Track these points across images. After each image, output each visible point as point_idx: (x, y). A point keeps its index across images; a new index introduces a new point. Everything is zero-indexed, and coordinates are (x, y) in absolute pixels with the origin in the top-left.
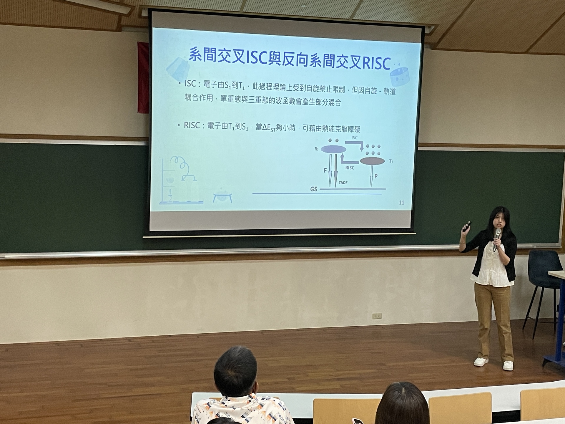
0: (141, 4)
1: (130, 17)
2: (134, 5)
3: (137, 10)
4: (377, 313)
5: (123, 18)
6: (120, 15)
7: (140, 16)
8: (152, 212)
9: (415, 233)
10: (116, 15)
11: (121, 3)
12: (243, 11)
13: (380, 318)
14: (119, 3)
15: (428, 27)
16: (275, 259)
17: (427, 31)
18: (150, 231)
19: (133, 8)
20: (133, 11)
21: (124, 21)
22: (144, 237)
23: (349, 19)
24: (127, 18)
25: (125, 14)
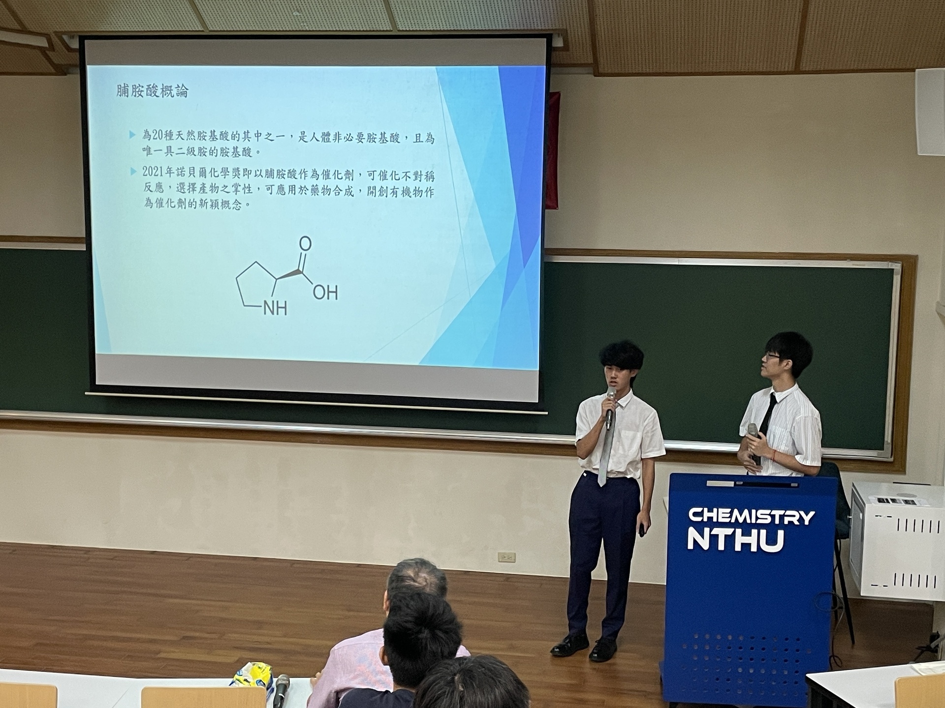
1: (56, 50)
2: (46, 33)
3: (56, 40)
4: (507, 552)
6: (41, 50)
7: (67, 49)
8: (98, 354)
9: (547, 413)
10: (38, 52)
12: (210, 29)
13: (514, 561)
14: (23, 31)
16: (318, 442)
18: (97, 384)
19: (48, 37)
20: (54, 44)
21: (55, 58)
22: (86, 393)
23: (392, 31)
24: (55, 53)
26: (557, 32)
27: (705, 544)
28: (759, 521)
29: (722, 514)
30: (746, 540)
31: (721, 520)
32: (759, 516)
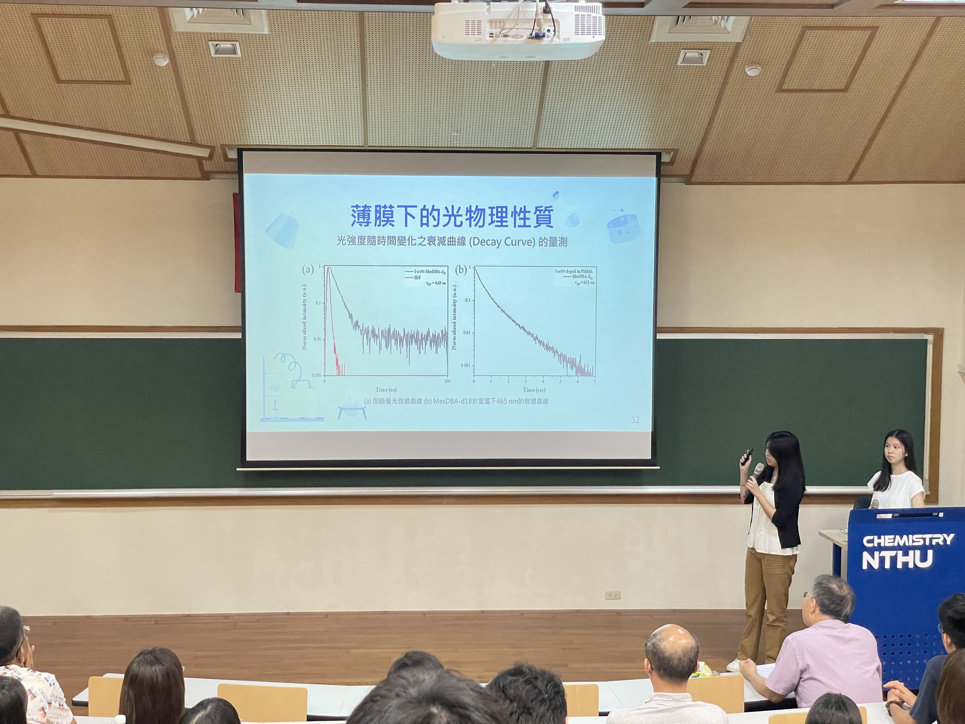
0: (220, 144)
1: (213, 160)
2: (212, 145)
3: (219, 152)
4: (613, 591)
5: (204, 161)
6: (200, 159)
7: (226, 159)
8: (249, 433)
9: (659, 468)
10: (194, 159)
11: (193, 143)
12: (369, 145)
13: (618, 598)
14: (191, 144)
15: (667, 153)
17: (665, 158)
18: (247, 460)
19: (212, 149)
20: (215, 154)
21: (208, 166)
22: (238, 469)
23: (532, 147)
24: (210, 162)
25: (205, 157)
26: (668, 151)
27: (876, 565)
28: (915, 544)
29: (887, 540)
30: (905, 559)
31: (887, 545)
32: (915, 540)
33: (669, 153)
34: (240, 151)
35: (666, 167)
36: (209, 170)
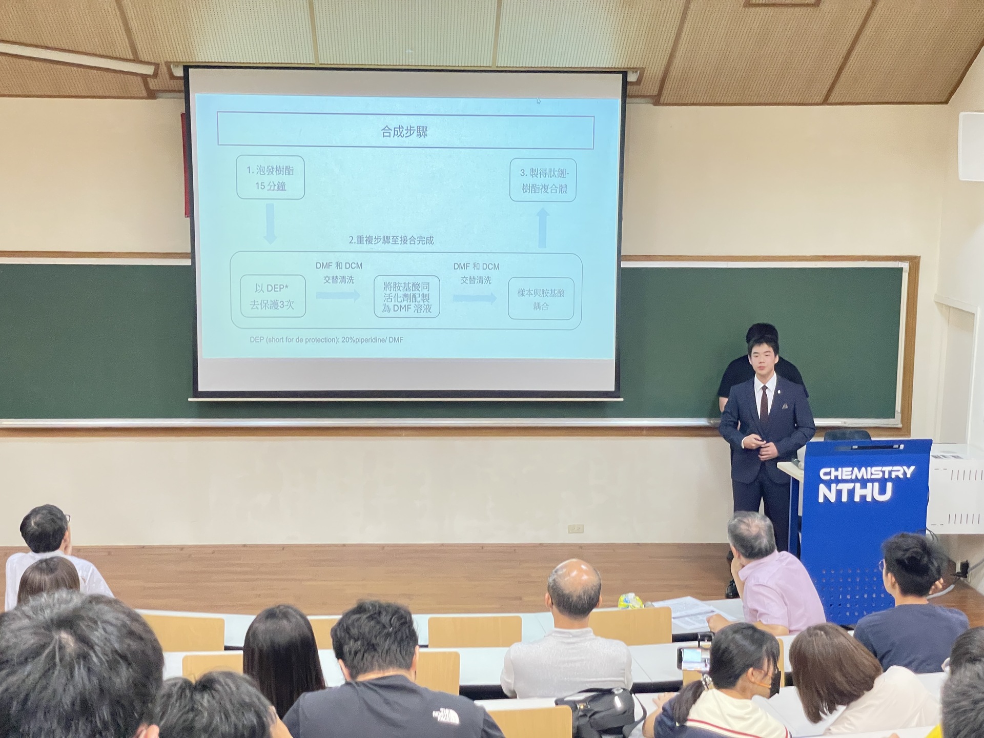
0: (166, 60)
1: (158, 77)
2: (157, 62)
3: (163, 69)
4: (576, 523)
5: (148, 79)
6: (144, 77)
7: (172, 77)
9: (622, 399)
10: (139, 79)
11: (136, 60)
12: (320, 63)
13: (581, 531)
14: (134, 60)
15: (633, 72)
17: (632, 78)
18: (200, 390)
19: (157, 66)
20: (159, 72)
21: (153, 84)
22: (190, 400)
23: (491, 67)
24: (155, 80)
25: (149, 75)
26: (635, 70)
30: (863, 492)
33: (636, 72)
34: (186, 68)
35: (632, 87)
36: (155, 89)
